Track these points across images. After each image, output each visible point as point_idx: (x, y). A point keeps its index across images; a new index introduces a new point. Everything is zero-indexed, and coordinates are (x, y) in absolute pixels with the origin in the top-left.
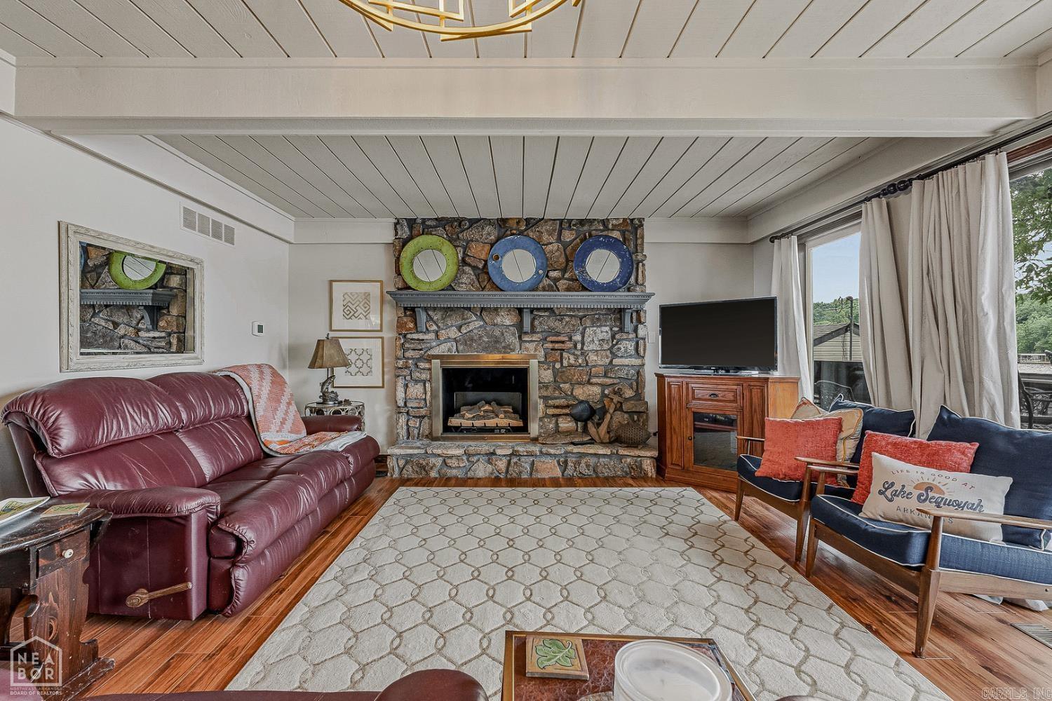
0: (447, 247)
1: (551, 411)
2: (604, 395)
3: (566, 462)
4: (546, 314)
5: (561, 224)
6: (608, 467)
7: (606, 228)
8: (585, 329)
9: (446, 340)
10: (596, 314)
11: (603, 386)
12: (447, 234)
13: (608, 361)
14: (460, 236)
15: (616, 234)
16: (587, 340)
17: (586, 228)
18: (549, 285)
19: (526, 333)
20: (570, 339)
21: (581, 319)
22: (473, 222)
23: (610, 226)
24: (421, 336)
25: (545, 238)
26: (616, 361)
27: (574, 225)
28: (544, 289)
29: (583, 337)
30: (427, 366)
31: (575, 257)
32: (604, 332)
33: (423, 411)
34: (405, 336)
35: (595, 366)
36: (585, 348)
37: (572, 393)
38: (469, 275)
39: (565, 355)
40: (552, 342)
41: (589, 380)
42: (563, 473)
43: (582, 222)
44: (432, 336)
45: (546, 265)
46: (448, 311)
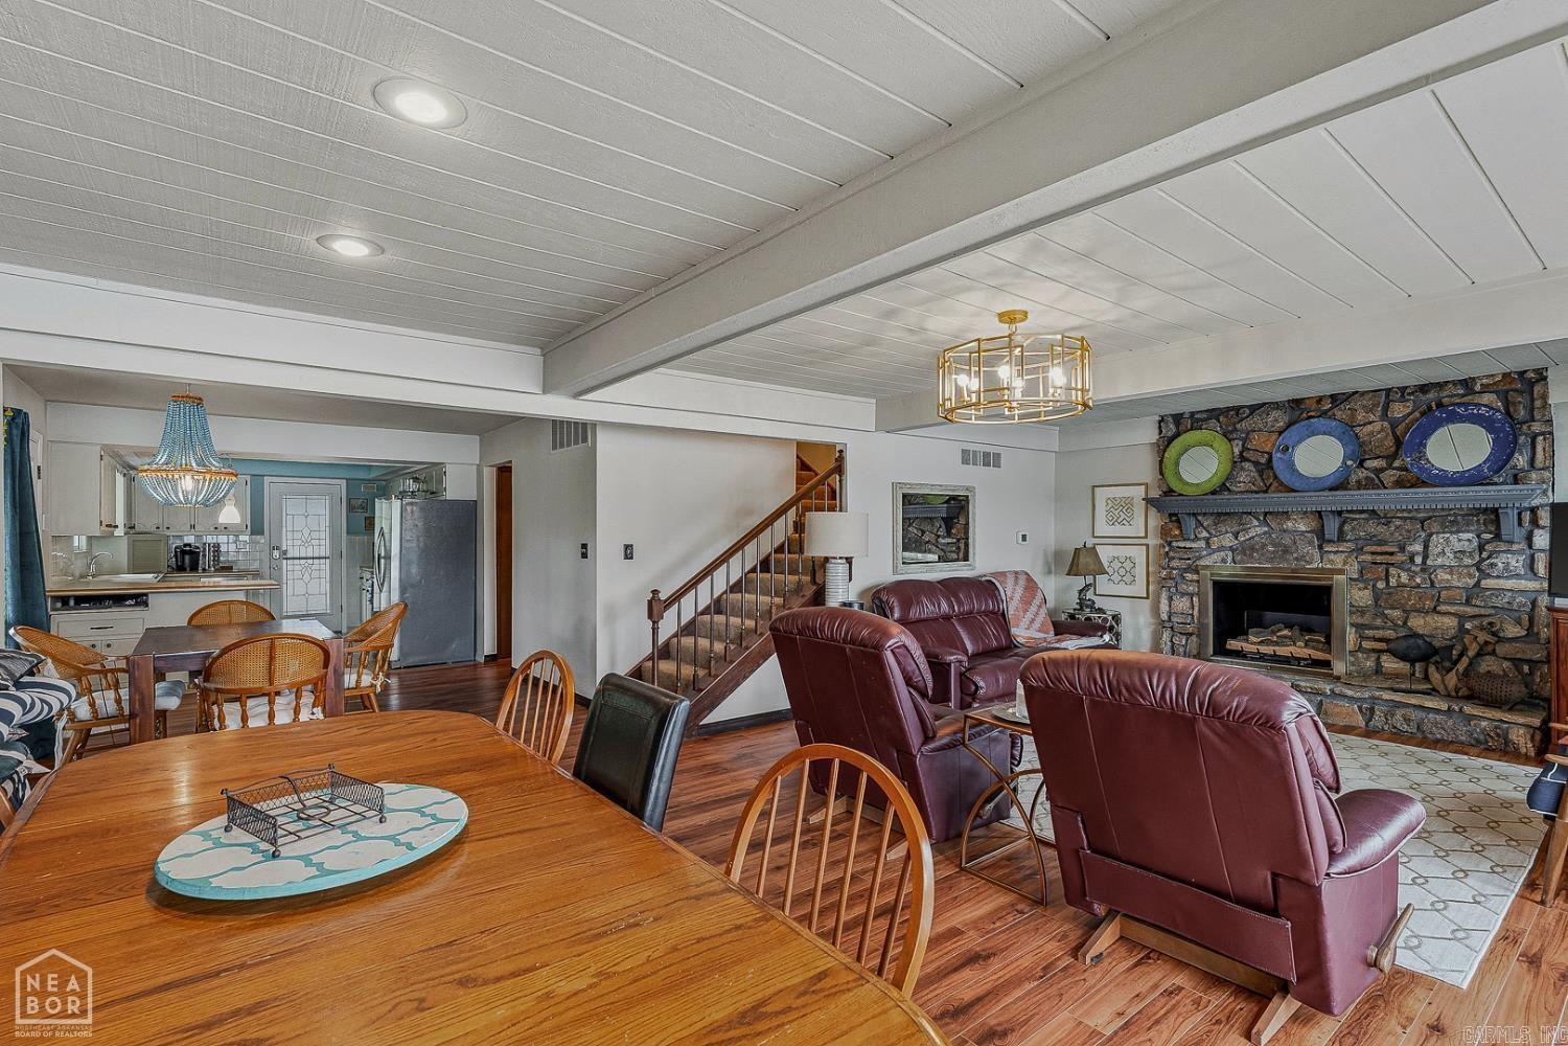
0: (1220, 443)
1: (1366, 644)
2: (1462, 630)
3: (1372, 710)
4: (1363, 516)
5: (1387, 396)
6: (1450, 727)
7: (1470, 391)
8: (1431, 535)
9: (1221, 548)
10: (1449, 515)
11: (1462, 618)
12: (1221, 427)
13: (1471, 582)
14: (1238, 426)
15: (1489, 399)
16: (1434, 550)
17: (1431, 395)
18: (1367, 478)
19: (1330, 541)
20: (1402, 549)
21: (1422, 523)
22: (1254, 409)
23: (1477, 388)
24: (1188, 544)
25: (1361, 416)
26: (1487, 583)
27: (1409, 394)
28: (1359, 486)
29: (1426, 547)
30: (1195, 577)
31: (1407, 441)
32: (1466, 540)
33: (1189, 628)
34: (1170, 544)
35: (1446, 588)
36: (1429, 562)
37: (1405, 623)
38: (1247, 476)
39: (1392, 571)
40: (1373, 553)
41: (1435, 608)
42: (1367, 723)
43: (1424, 389)
44: (1202, 544)
45: (1359, 453)
46: (1220, 516)
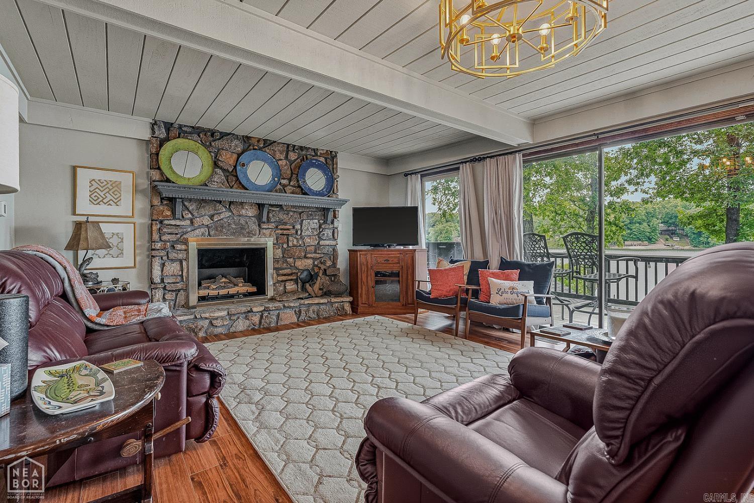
0: (202, 151)
1: (280, 278)
2: (314, 265)
3: (300, 311)
4: (278, 209)
5: (288, 148)
6: (326, 311)
7: (316, 155)
8: (302, 221)
9: (199, 227)
10: (310, 211)
11: (314, 259)
12: (201, 141)
13: (316, 242)
14: (213, 144)
15: (322, 159)
16: (304, 228)
17: (304, 152)
18: (280, 189)
19: (264, 223)
20: (294, 227)
21: (300, 214)
22: (223, 135)
23: (319, 154)
24: (178, 223)
25: (278, 155)
26: (322, 243)
27: (296, 149)
28: (276, 191)
29: (301, 226)
30: (184, 247)
31: (297, 172)
32: (315, 223)
33: (179, 286)
34: (161, 222)
35: (309, 246)
36: (303, 234)
37: (294, 265)
38: (220, 176)
39: (290, 238)
40: (281, 229)
41: (305, 255)
42: (298, 319)
43: (301, 148)
44: (188, 222)
45: (278, 173)
46: (202, 202)
